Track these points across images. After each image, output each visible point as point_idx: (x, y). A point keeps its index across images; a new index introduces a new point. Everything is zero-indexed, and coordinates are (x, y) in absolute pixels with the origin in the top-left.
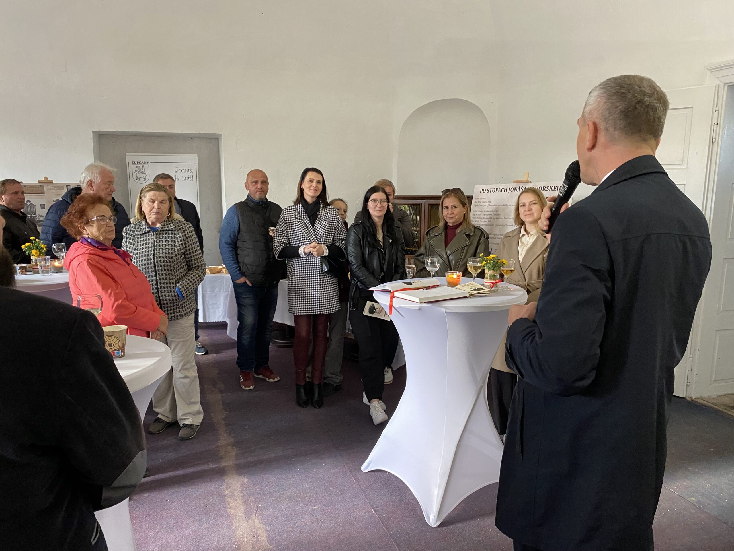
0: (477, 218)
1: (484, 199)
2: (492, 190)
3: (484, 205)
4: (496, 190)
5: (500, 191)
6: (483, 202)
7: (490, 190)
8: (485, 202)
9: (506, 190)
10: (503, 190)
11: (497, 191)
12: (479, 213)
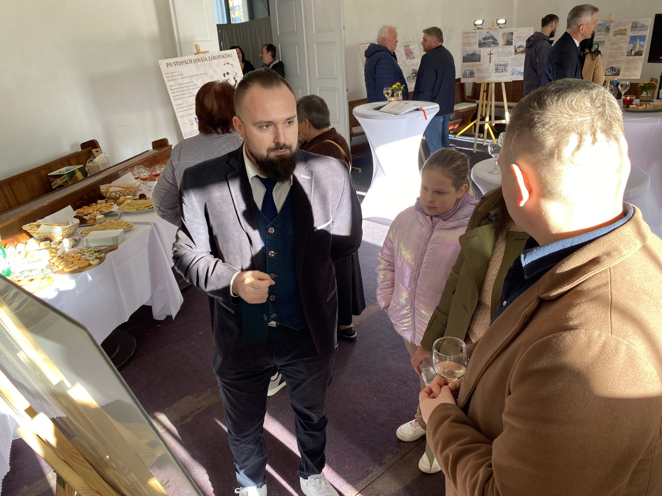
0: (177, 92)
1: (174, 73)
2: (178, 63)
3: (178, 79)
4: (182, 63)
5: (186, 63)
6: (175, 76)
7: (176, 63)
8: (177, 76)
9: (191, 61)
10: (189, 62)
11: (184, 64)
12: (176, 87)
